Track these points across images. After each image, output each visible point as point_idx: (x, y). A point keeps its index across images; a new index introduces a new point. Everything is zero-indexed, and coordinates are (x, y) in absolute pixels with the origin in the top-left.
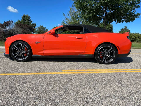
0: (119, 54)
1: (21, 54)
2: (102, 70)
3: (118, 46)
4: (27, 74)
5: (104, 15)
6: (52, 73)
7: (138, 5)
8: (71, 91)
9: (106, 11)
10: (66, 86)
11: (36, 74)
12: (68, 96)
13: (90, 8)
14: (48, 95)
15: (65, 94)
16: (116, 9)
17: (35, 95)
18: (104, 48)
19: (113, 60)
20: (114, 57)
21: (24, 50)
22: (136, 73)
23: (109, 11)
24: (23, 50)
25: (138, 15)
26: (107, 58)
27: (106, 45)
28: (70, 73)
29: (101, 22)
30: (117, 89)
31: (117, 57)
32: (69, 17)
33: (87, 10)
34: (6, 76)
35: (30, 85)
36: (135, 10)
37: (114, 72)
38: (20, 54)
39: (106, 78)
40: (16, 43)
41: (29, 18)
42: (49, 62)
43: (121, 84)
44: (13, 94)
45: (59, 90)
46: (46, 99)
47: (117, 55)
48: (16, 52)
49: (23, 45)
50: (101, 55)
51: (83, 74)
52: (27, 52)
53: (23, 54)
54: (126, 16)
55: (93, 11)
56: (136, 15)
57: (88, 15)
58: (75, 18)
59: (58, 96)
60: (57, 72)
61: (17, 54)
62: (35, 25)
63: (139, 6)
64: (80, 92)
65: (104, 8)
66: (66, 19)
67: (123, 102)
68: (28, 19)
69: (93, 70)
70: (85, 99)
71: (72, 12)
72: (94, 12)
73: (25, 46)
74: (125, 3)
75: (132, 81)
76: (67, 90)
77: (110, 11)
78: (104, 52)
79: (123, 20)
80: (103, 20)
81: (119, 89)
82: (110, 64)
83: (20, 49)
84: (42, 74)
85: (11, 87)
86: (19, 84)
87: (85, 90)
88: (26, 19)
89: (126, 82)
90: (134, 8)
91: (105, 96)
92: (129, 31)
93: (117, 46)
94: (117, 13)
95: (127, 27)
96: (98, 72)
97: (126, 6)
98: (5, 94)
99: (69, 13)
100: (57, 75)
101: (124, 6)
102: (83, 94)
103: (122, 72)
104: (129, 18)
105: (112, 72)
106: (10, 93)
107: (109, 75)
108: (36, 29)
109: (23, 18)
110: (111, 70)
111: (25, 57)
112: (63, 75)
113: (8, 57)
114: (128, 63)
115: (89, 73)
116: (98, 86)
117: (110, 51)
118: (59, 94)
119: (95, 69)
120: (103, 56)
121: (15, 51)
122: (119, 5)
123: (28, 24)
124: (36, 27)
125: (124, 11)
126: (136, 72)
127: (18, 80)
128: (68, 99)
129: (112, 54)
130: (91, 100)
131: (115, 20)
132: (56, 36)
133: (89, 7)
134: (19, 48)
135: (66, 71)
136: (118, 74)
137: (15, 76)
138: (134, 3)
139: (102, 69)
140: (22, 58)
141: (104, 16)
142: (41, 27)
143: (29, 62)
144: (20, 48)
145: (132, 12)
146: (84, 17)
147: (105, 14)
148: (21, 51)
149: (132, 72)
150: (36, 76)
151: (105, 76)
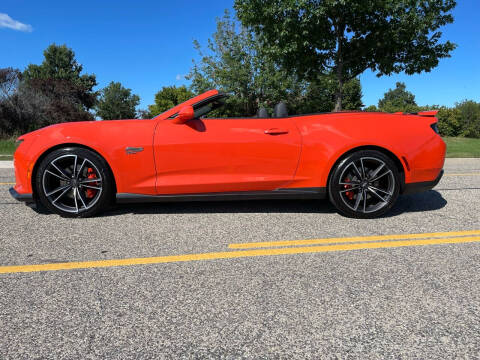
0: (406, 182)
1: (75, 190)
2: (358, 239)
3: (404, 158)
4: (114, 263)
5: (337, 45)
6: (200, 257)
7: (447, 13)
8: (283, 319)
9: (342, 35)
10: (263, 302)
11: (145, 261)
12: (279, 335)
13: (289, 24)
14: (214, 336)
15: (269, 328)
16: (377, 27)
17: (169, 338)
18: (358, 165)
19: (389, 204)
20: (391, 193)
21: (84, 178)
22: (468, 246)
23: (352, 34)
24: (81, 175)
25: (449, 47)
26: (369, 197)
27: (366, 156)
28: (258, 254)
29: (328, 71)
30: (430, 304)
31: (401, 193)
32: (214, 54)
33: (281, 31)
34: (43, 273)
35: (139, 304)
36: (438, 30)
37: (401, 244)
38: (71, 191)
39: (383, 267)
40: (54, 153)
41: (70, 55)
42: (175, 216)
43: (437, 287)
44: (92, 337)
45: (244, 318)
46: (212, 351)
47: (401, 188)
48: (58, 185)
49: (80, 161)
50: (349, 187)
51: (304, 257)
52: (94, 184)
53: (82, 191)
54: (409, 52)
55: (300, 34)
56: (440, 50)
57: (281, 46)
58: (235, 57)
59: (247, 338)
60: (214, 251)
61: (62, 191)
62: (93, 79)
63: (450, 19)
64: (316, 320)
65: (334, 24)
66: (204, 59)
67: (462, 346)
68: (67, 59)
69: (331, 241)
70: (340, 342)
71: (225, 34)
72: (304, 38)
73: (87, 164)
74: (407, 7)
75: (465, 273)
76: (270, 314)
77: (358, 35)
78: (359, 178)
79: (398, 64)
80: (333, 64)
81: (435, 304)
82: (380, 217)
83: (69, 175)
84: (164, 260)
85: (76, 314)
86: (100, 299)
87: (329, 312)
88: (59, 59)
89: (447, 277)
90: (434, 23)
91: (398, 328)
92: (412, 97)
93: (400, 158)
94: (382, 41)
95: (403, 86)
96: (349, 248)
97: (410, 19)
98: (66, 339)
99: (213, 40)
100: (218, 262)
101: (403, 19)
102: (327, 325)
103: (425, 243)
104: (417, 58)
105: (395, 245)
106: (82, 337)
107: (387, 255)
108: (97, 94)
109: (48, 56)
110: (387, 237)
111: (87, 201)
112: (237, 260)
113: (27, 204)
114: (433, 212)
115: (320, 250)
116: (365, 296)
117: (378, 174)
118: (250, 330)
119: (334, 235)
120: (356, 192)
121: (53, 183)
122: (386, 15)
123: (68, 79)
124: (95, 89)
125: (400, 32)
126: (470, 240)
127: (91, 287)
128: (285, 346)
129: (383, 183)
130: (360, 347)
131: (372, 66)
132: (195, 128)
133: (289, 20)
134: (67, 170)
135: (243, 245)
136: (413, 250)
137: (76, 271)
138: (434, 8)
139: (359, 234)
140: (80, 205)
141: (337, 49)
142: (116, 87)
143: (104, 218)
144: (72, 170)
145: (429, 36)
146: (271, 55)
147: (341, 45)
148: (75, 181)
149: (455, 241)
150: (148, 268)
151: (375, 259)
